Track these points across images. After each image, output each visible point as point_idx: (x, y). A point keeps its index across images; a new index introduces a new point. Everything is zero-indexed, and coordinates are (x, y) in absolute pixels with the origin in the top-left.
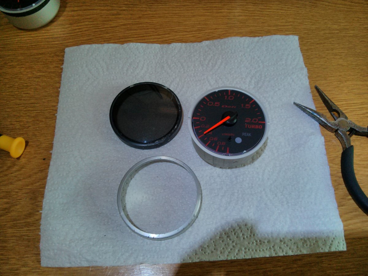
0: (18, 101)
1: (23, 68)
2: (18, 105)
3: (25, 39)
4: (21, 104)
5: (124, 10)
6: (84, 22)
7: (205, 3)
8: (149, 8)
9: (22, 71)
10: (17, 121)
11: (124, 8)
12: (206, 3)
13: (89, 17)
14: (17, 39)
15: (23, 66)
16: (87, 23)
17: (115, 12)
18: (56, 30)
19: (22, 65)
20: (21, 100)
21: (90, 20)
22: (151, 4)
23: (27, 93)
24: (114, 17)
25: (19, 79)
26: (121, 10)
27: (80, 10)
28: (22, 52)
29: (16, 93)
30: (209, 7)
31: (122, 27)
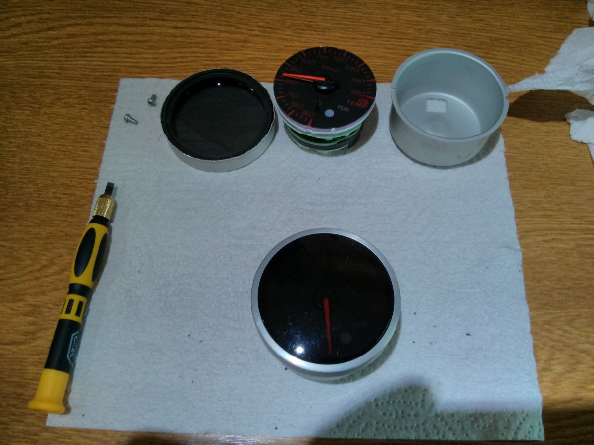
0: (71, 163)
1: (86, 109)
2: (71, 167)
3: (95, 63)
4: (74, 167)
5: (257, 36)
6: (190, 47)
7: (387, 37)
8: (297, 36)
9: (83, 113)
10: (65, 194)
11: (257, 33)
12: (390, 38)
13: (199, 40)
14: (81, 62)
15: (86, 107)
16: (195, 50)
17: (242, 37)
18: (144, 56)
19: (84, 104)
20: (76, 160)
21: (202, 46)
22: (301, 31)
23: (87, 151)
24: (239, 44)
25: (78, 126)
26: (252, 35)
27: (186, 28)
28: (86, 83)
29: (70, 148)
30: (394, 45)
31: (250, 62)
